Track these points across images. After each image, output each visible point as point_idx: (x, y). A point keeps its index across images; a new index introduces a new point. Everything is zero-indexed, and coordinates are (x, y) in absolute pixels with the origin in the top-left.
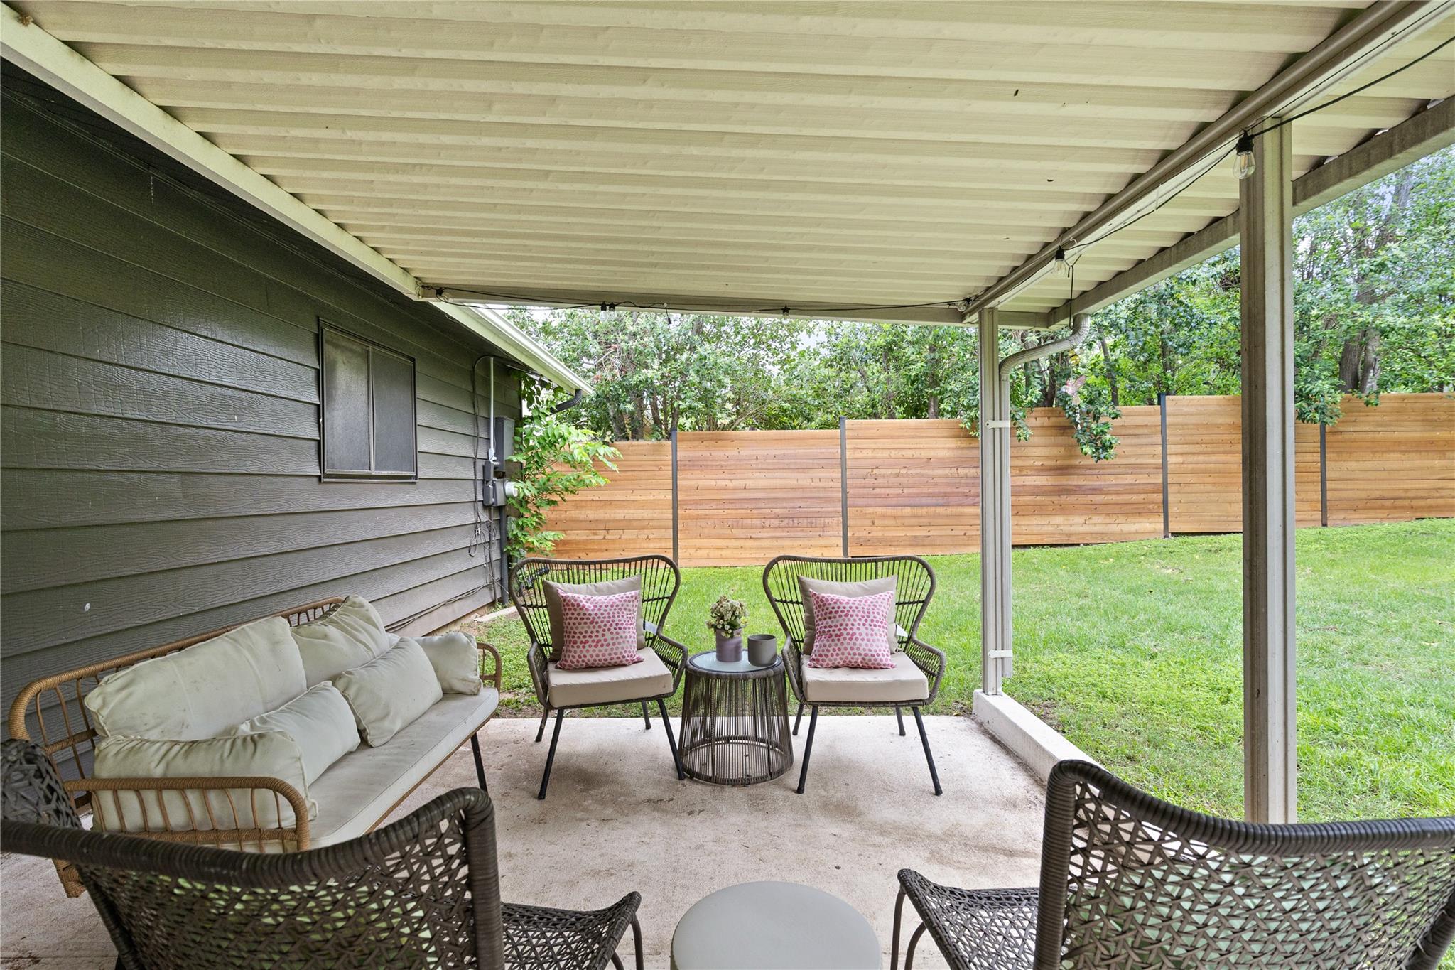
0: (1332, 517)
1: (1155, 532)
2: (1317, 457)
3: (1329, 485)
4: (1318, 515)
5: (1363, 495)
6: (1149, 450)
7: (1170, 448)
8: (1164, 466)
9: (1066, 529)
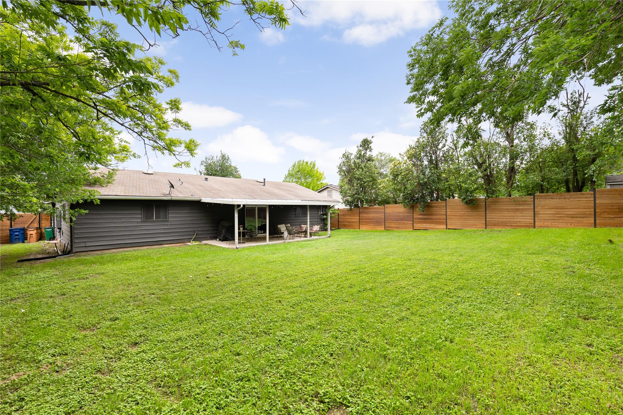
0: (488, 227)
1: (444, 228)
2: (484, 213)
3: (487, 219)
4: (484, 226)
5: (497, 222)
6: (443, 211)
7: (448, 210)
8: (446, 214)
9: (425, 227)
